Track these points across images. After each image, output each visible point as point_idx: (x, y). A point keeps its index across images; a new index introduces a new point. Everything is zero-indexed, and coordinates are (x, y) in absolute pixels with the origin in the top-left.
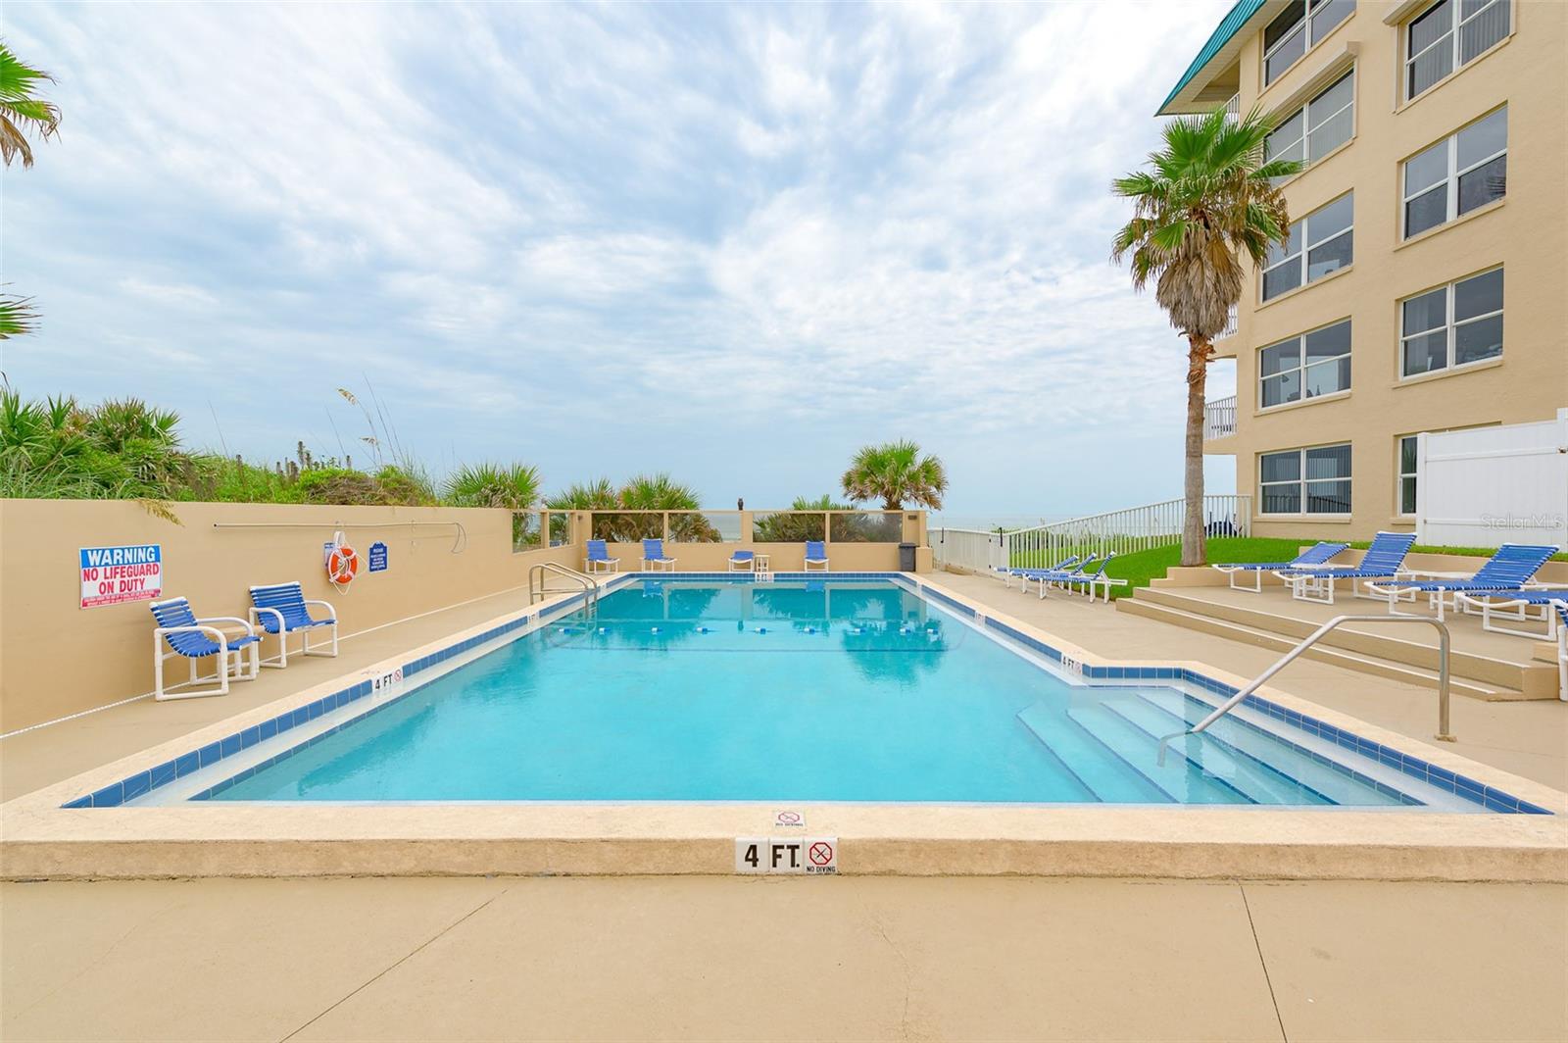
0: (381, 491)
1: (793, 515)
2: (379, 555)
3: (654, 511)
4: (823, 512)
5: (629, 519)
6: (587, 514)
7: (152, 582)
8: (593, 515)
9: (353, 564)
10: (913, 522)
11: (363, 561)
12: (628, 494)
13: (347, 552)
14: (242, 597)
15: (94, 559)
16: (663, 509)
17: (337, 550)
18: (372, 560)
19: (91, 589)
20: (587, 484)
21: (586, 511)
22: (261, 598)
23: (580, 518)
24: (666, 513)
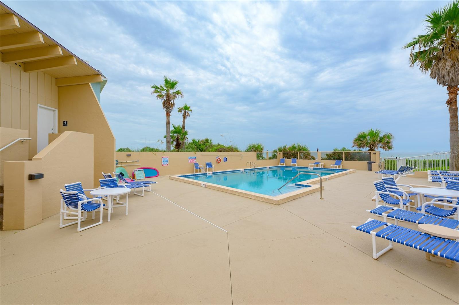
0: (227, 150)
1: (333, 153)
2: (225, 159)
3: (296, 152)
4: (342, 152)
5: (290, 154)
6: (281, 153)
7: (195, 161)
8: (283, 153)
9: (220, 160)
10: (375, 155)
11: (222, 160)
12: (290, 148)
13: (219, 159)
14: (205, 163)
15: (190, 158)
16: (298, 151)
17: (218, 158)
18: (224, 160)
19: (189, 161)
20: (282, 146)
21: (281, 152)
22: (207, 164)
23: (280, 154)
24: (299, 152)
